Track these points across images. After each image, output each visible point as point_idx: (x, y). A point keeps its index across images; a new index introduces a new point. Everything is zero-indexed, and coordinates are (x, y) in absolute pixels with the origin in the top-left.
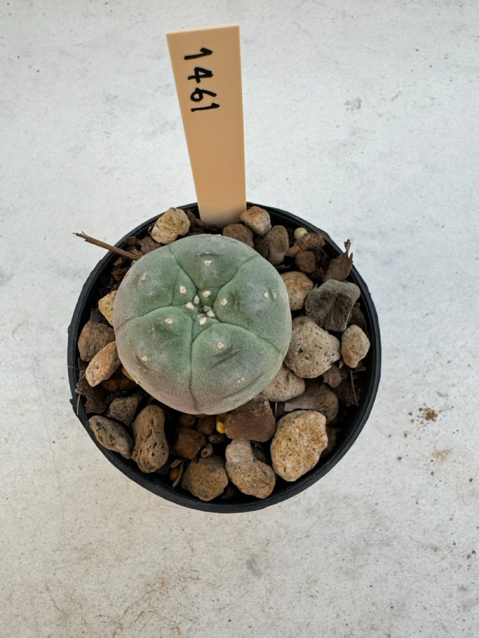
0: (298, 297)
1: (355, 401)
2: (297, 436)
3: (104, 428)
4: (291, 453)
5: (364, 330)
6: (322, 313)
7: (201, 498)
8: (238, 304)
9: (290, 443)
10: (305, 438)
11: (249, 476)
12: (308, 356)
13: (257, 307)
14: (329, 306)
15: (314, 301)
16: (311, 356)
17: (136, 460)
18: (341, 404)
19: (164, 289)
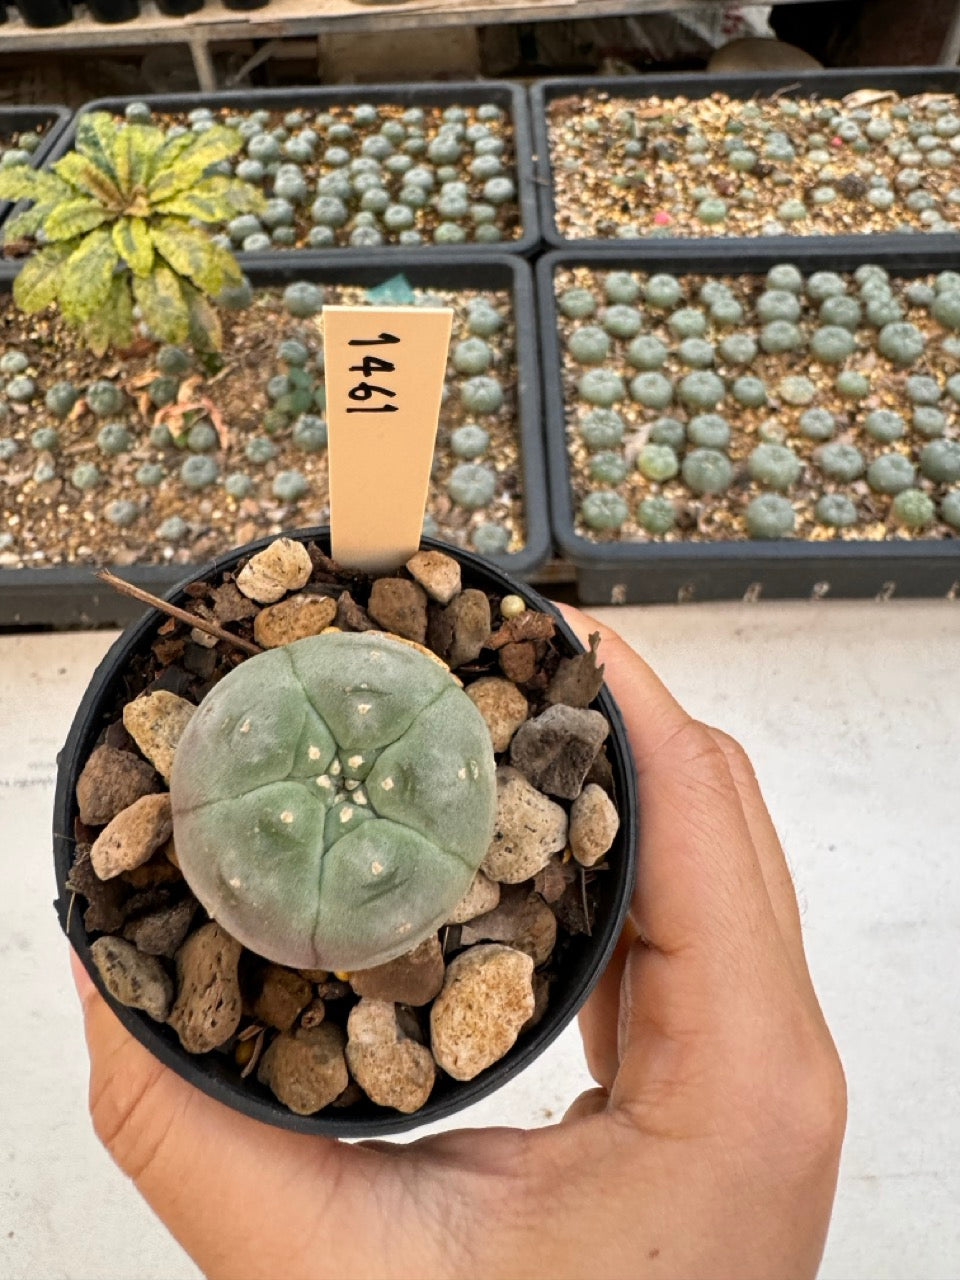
0: (499, 732)
1: (585, 927)
2: (482, 999)
3: (122, 966)
4: (470, 1032)
5: (611, 796)
6: (539, 765)
7: (294, 1109)
8: (413, 790)
9: (469, 1014)
10: (497, 1001)
11: (388, 1070)
12: (511, 846)
13: (445, 796)
14: (552, 754)
15: (529, 745)
16: (516, 846)
17: (178, 1027)
18: (562, 931)
19: (280, 751)
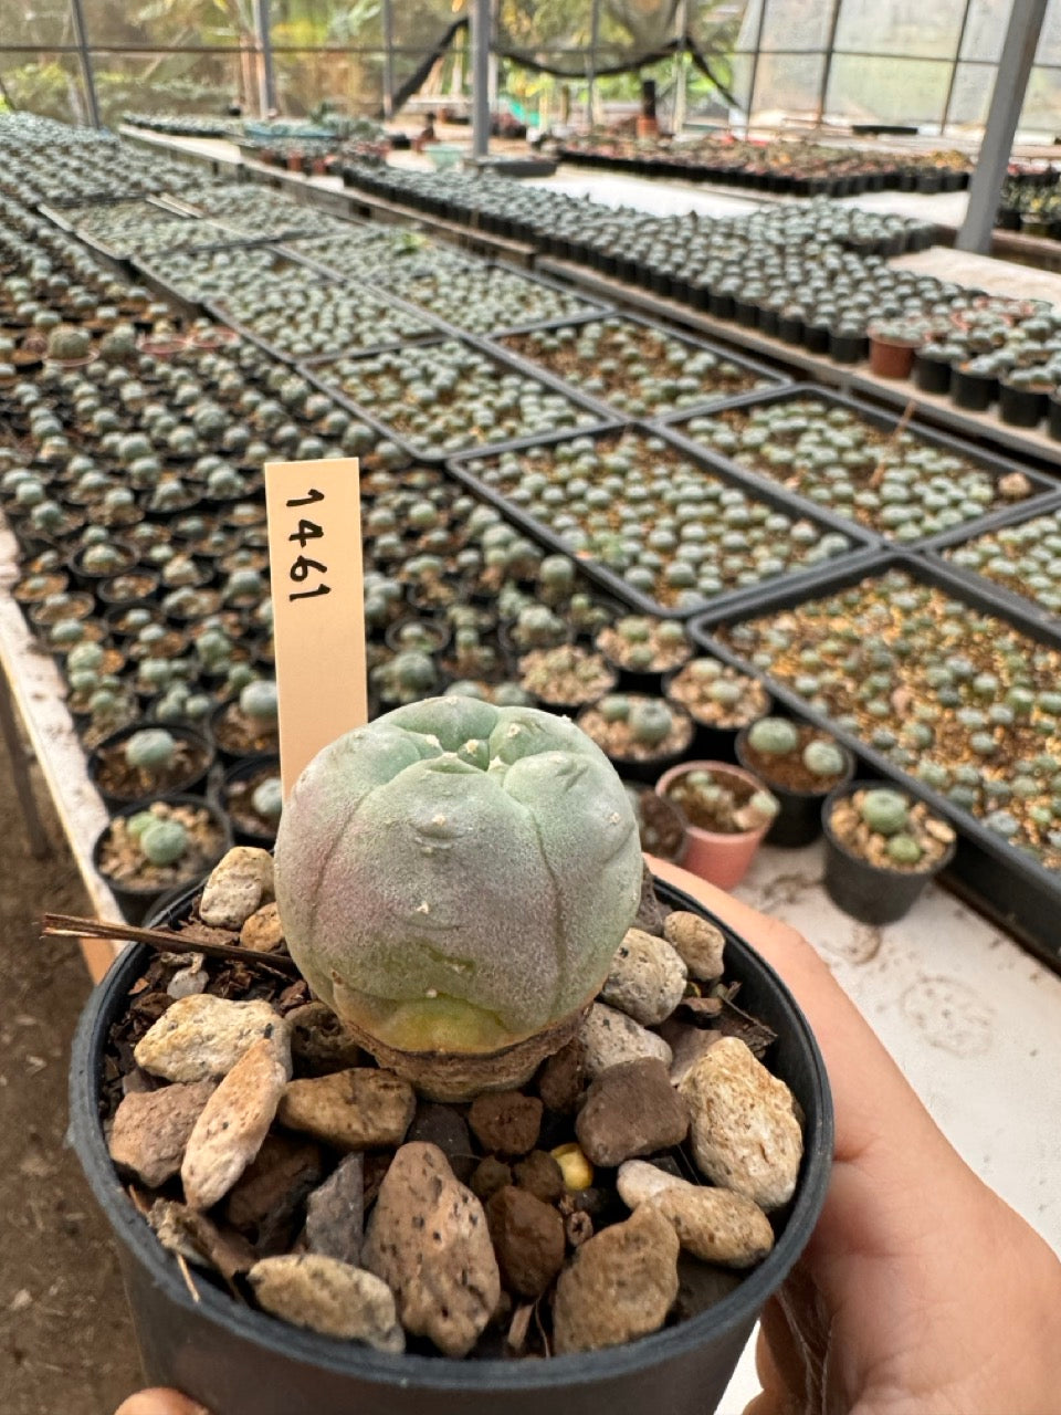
12: (642, 955)
